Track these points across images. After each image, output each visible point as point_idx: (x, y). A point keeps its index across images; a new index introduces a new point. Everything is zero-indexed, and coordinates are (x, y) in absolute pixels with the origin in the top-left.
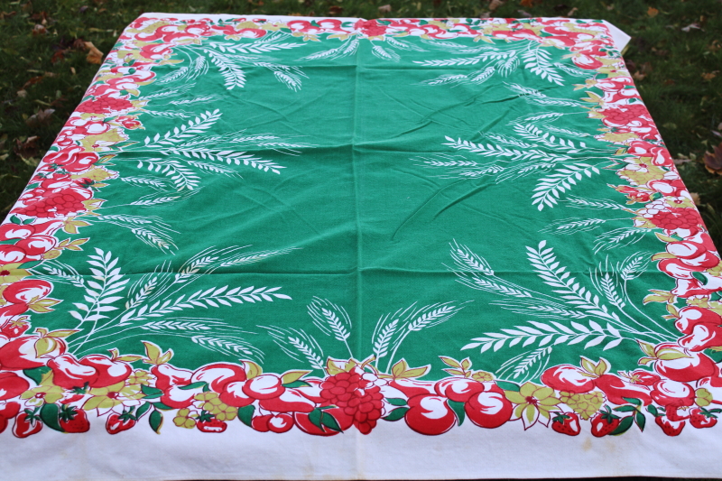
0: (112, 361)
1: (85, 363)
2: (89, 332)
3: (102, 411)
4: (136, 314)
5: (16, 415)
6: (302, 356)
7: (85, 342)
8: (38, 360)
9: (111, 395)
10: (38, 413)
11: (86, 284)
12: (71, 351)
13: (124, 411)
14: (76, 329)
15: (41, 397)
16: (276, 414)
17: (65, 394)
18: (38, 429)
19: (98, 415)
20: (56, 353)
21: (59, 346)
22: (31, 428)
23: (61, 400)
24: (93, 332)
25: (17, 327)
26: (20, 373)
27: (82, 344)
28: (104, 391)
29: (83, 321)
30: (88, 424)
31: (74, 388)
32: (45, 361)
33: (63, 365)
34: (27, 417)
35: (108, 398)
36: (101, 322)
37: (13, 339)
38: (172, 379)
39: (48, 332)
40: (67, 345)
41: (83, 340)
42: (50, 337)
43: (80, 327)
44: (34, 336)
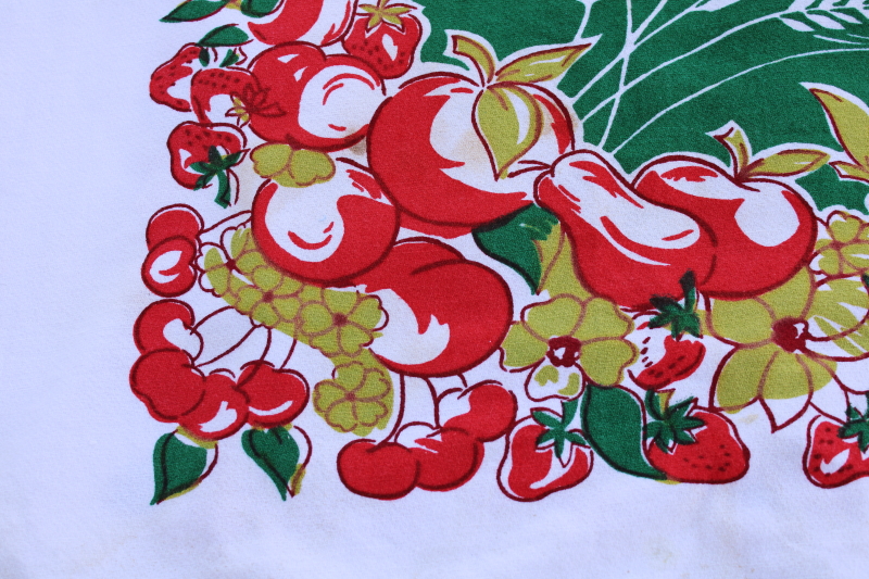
0: (739, 180)
1: (654, 193)
2: (620, 44)
3: (783, 408)
5: (508, 431)
7: (623, 89)
8: (506, 186)
9: (788, 335)
10: (576, 423)
12: (592, 135)
13: (850, 411)
14: (578, 40)
15: (568, 361)
17: (636, 337)
18: (578, 474)
19: (775, 428)
20: (547, 149)
21: (548, 118)
22: (556, 471)
23: (638, 368)
24: (631, 41)
25: (385, 28)
26: (465, 245)
27: (617, 97)
28: (747, 319)
29: (589, 4)
30: (746, 453)
31: (657, 302)
32: (524, 185)
33: (595, 205)
34: (542, 435)
35: (784, 354)
37: (393, 87)
39: (498, 65)
40: (572, 112)
41: (611, 82)
42: (510, 85)
43: (588, 33)
44: (457, 77)
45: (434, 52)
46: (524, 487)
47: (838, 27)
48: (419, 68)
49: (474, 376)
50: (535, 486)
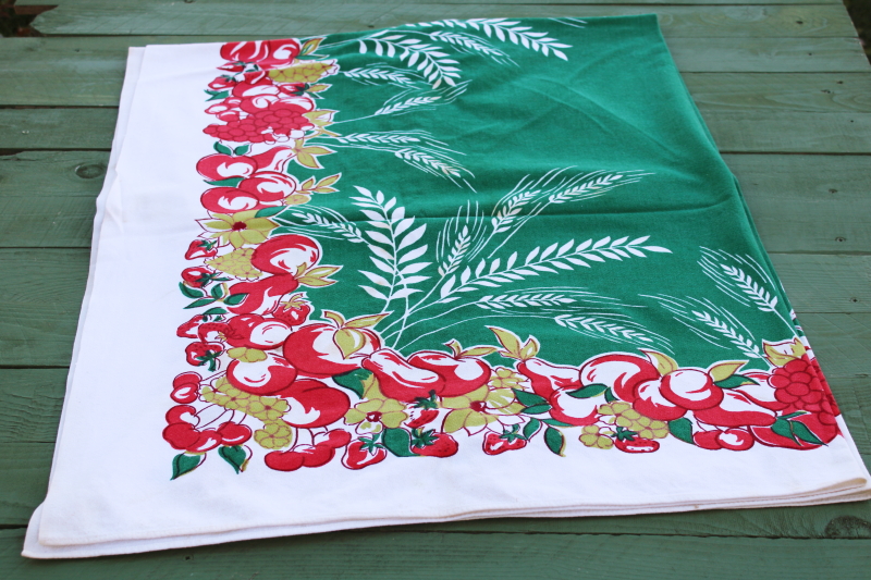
0: (456, 358)
1: (418, 364)
2: (403, 313)
3: (472, 429)
4: (458, 283)
5: (347, 444)
6: (725, 340)
7: (403, 328)
8: (348, 362)
9: (476, 406)
10: (379, 440)
11: (365, 236)
12: (389, 343)
13: (504, 431)
14: (383, 312)
15: (376, 420)
16: (724, 429)
17: (408, 411)
18: (380, 458)
19: (469, 435)
20: (368, 349)
21: (368, 339)
22: (369, 457)
23: (409, 421)
24: (408, 313)
25: (293, 309)
26: (329, 382)
27: (401, 331)
28: (462, 402)
29: (388, 300)
30: (457, 444)
31: (417, 399)
32: (358, 362)
33: (389, 367)
34: (363, 445)
35: (475, 412)
36: (413, 298)
37: (296, 329)
38: (553, 381)
39: (345, 321)
40: (380, 337)
41: (399, 326)
42: (351, 328)
43: (388, 309)
44: (326, 325)
45: (316, 316)
46: (354, 463)
47: (502, 307)
48: (308, 322)
49: (331, 427)
50: (359, 463)
